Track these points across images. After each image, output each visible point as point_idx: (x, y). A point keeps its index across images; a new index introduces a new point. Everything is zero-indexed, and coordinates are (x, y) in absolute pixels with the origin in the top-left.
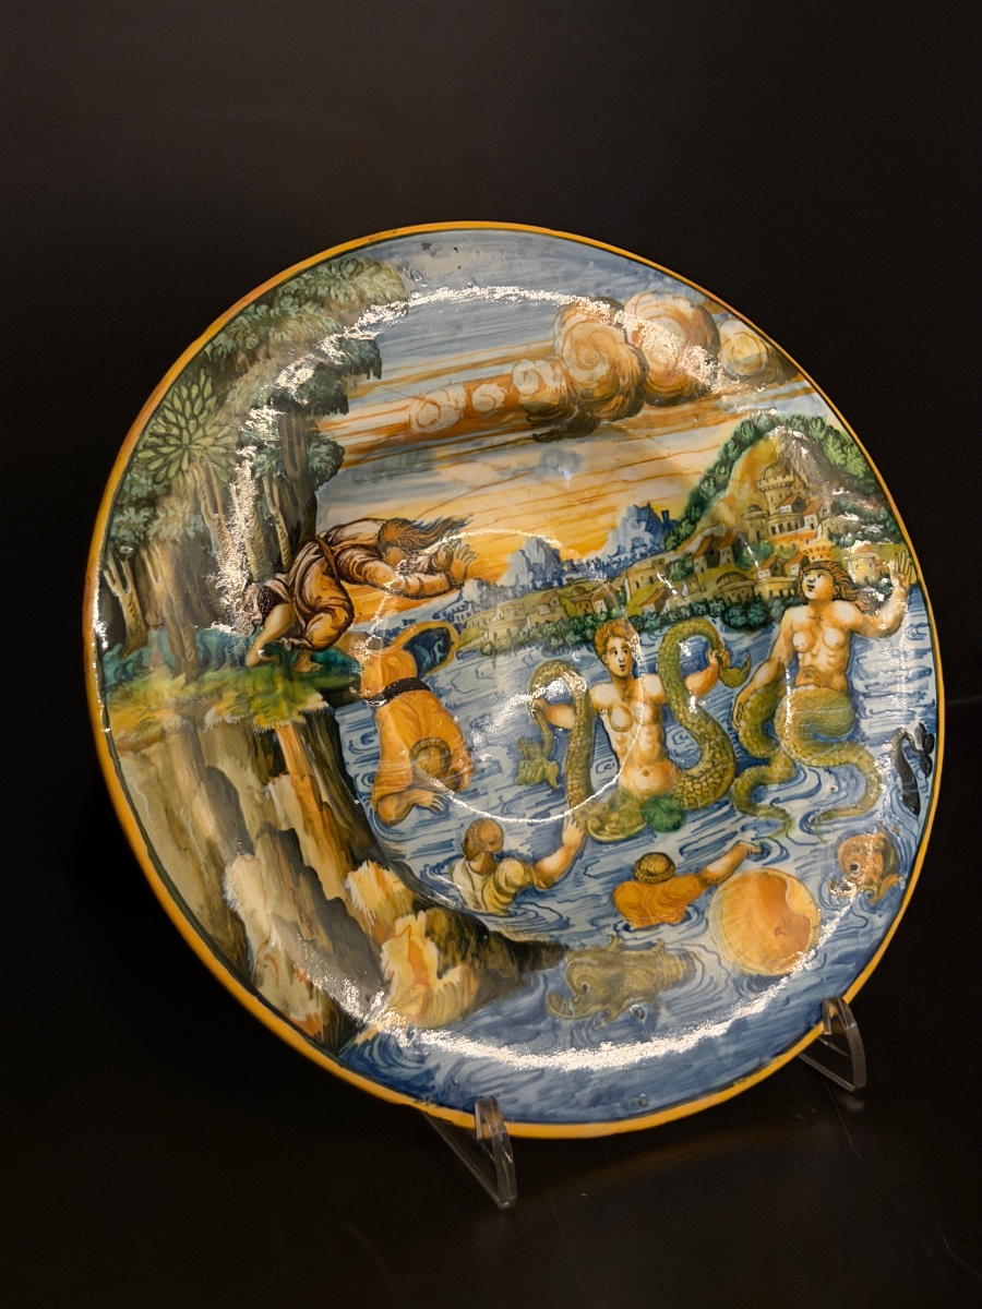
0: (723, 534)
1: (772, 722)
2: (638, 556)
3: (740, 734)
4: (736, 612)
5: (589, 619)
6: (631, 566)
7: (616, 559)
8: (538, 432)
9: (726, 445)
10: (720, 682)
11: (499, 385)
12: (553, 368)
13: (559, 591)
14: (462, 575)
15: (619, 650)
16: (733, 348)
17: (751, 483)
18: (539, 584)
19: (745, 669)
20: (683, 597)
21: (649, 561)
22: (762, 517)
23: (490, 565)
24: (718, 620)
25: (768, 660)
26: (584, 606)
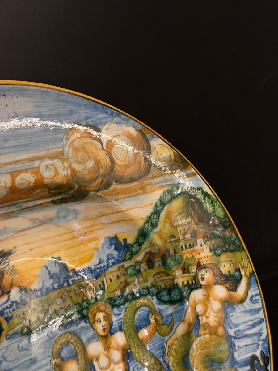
0: (156, 251)
1: (188, 358)
2: (111, 264)
3: (170, 364)
4: (164, 293)
5: (85, 303)
6: (107, 269)
7: (99, 266)
8: (54, 199)
9: (156, 203)
10: (157, 333)
11: (31, 173)
12: (63, 163)
13: (68, 289)
14: (9, 286)
15: (102, 320)
16: (158, 152)
17: (170, 223)
18: (56, 286)
19: (170, 326)
20: (135, 286)
21: (116, 266)
22: (176, 241)
23: (27, 277)
24: (154, 298)
25: (183, 321)
26: (82, 296)
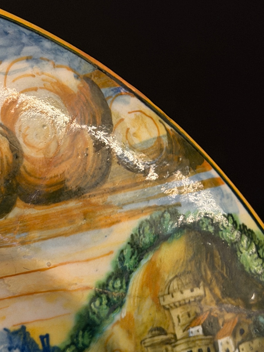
9: (122, 251)
16: (128, 129)
17: (153, 299)
22: (167, 342)
